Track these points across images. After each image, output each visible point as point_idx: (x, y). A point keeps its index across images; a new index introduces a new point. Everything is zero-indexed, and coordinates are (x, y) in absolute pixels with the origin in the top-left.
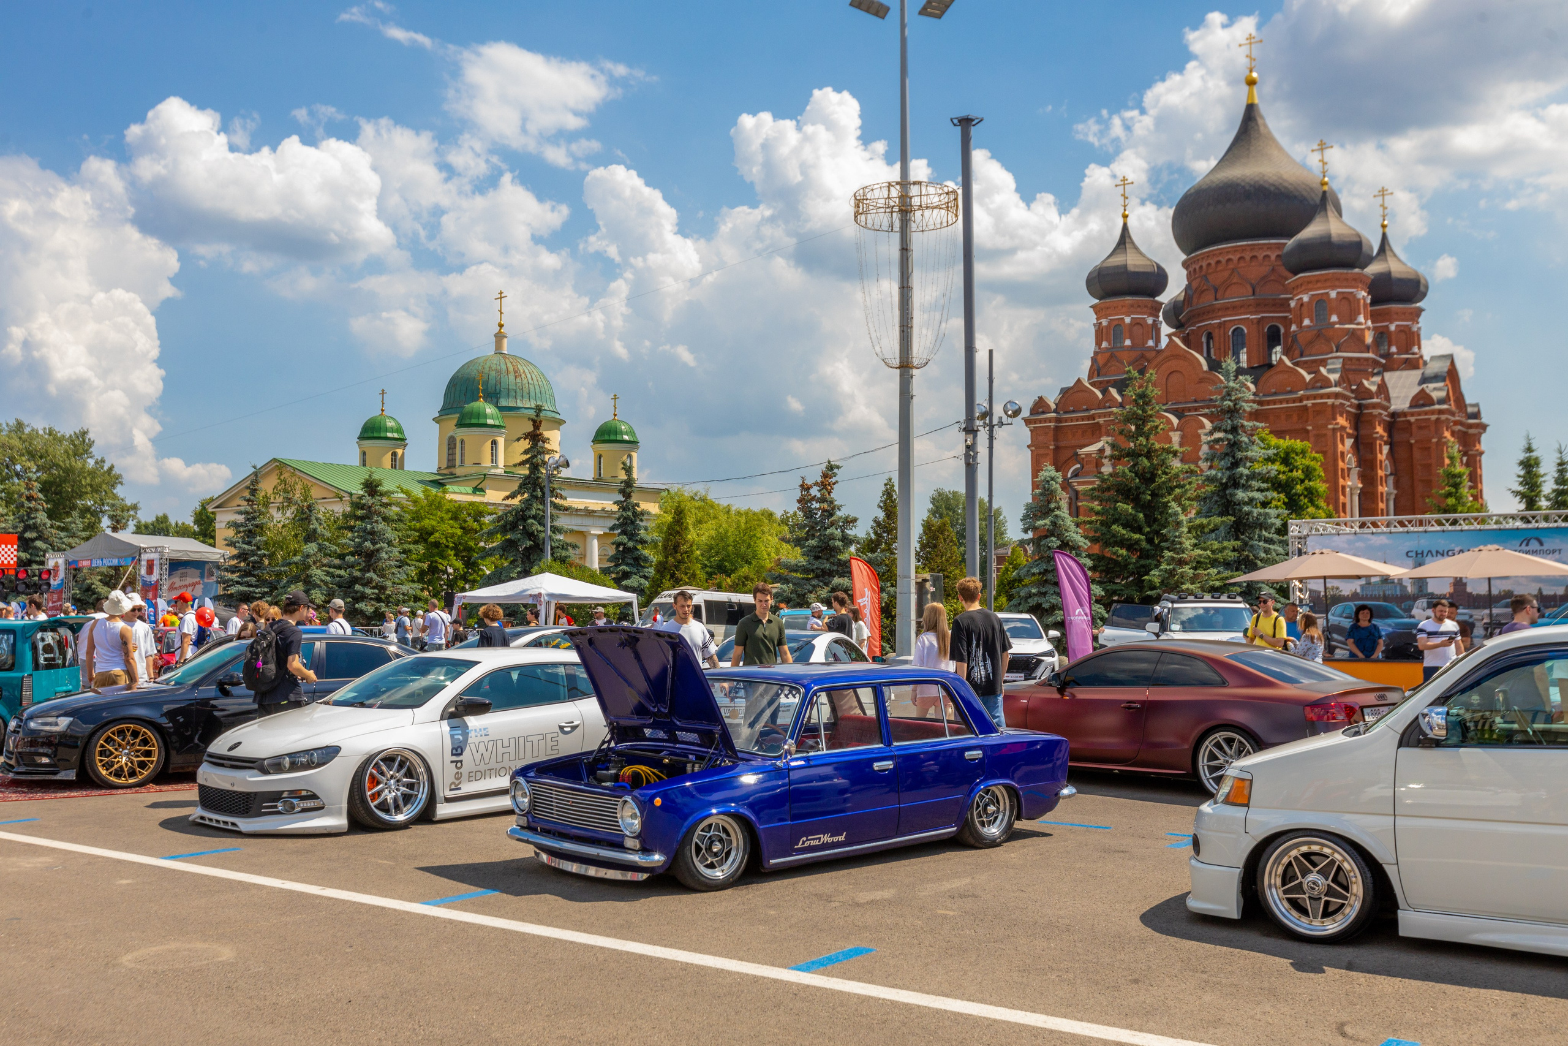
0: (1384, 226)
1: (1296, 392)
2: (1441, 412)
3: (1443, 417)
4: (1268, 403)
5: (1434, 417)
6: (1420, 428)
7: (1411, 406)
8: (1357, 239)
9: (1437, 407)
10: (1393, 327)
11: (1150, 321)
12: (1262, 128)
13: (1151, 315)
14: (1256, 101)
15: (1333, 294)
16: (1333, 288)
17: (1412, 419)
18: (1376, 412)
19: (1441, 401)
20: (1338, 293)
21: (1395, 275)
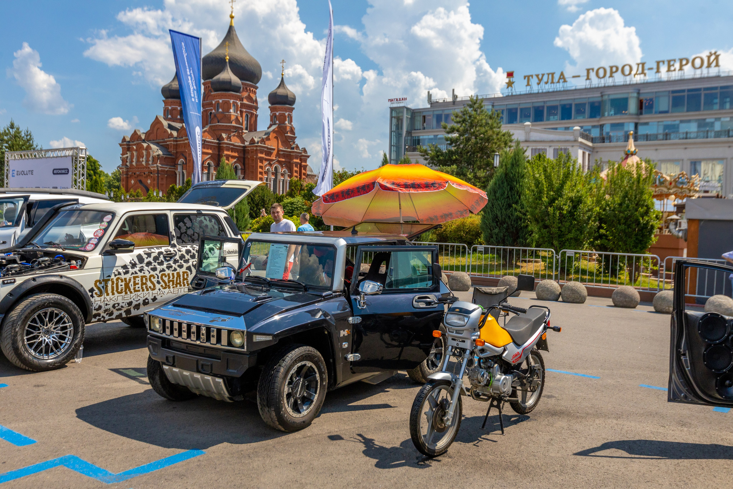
0: (282, 75)
1: (182, 137)
2: (256, 146)
3: (258, 148)
4: (179, 141)
5: (255, 148)
6: (252, 152)
7: (250, 144)
8: (229, 80)
9: (256, 144)
10: (277, 114)
11: (179, 108)
12: (231, 35)
13: (180, 106)
14: (233, 25)
15: (221, 101)
16: (221, 99)
17: (249, 149)
18: (225, 145)
19: (258, 143)
20: (223, 101)
21: (278, 93)
